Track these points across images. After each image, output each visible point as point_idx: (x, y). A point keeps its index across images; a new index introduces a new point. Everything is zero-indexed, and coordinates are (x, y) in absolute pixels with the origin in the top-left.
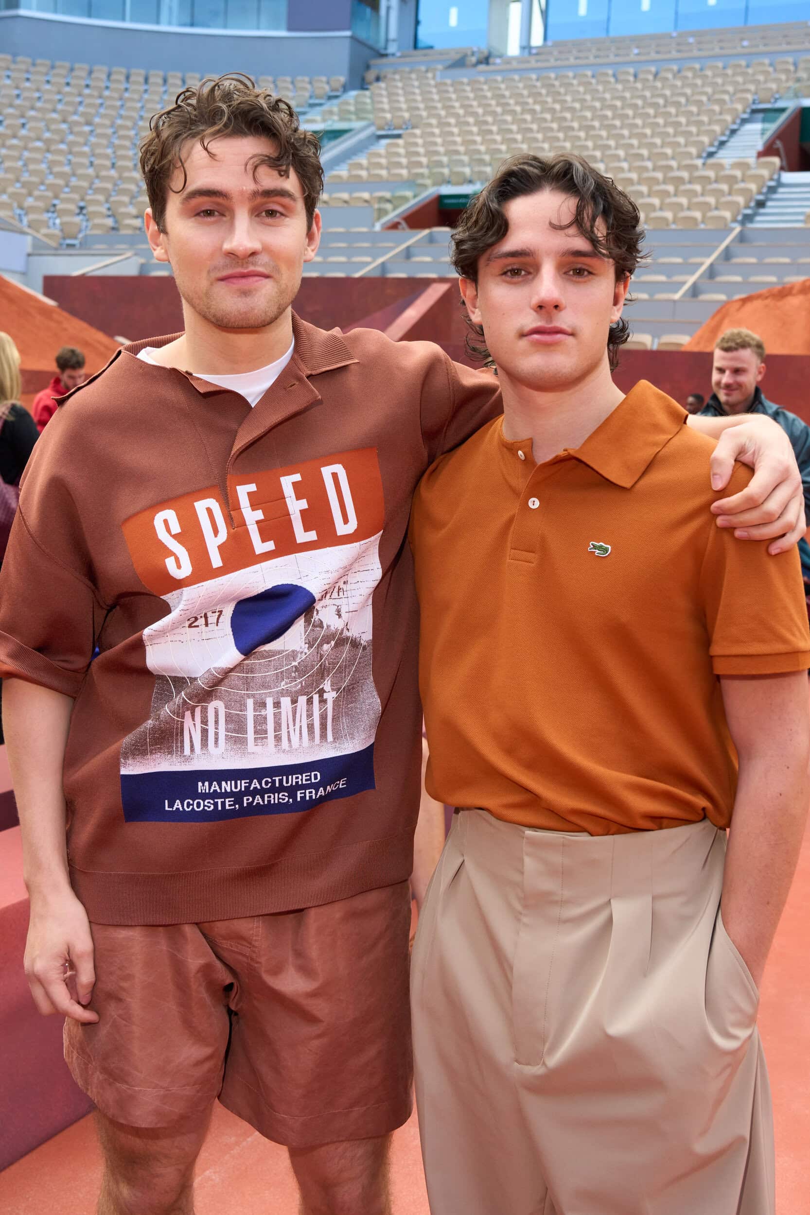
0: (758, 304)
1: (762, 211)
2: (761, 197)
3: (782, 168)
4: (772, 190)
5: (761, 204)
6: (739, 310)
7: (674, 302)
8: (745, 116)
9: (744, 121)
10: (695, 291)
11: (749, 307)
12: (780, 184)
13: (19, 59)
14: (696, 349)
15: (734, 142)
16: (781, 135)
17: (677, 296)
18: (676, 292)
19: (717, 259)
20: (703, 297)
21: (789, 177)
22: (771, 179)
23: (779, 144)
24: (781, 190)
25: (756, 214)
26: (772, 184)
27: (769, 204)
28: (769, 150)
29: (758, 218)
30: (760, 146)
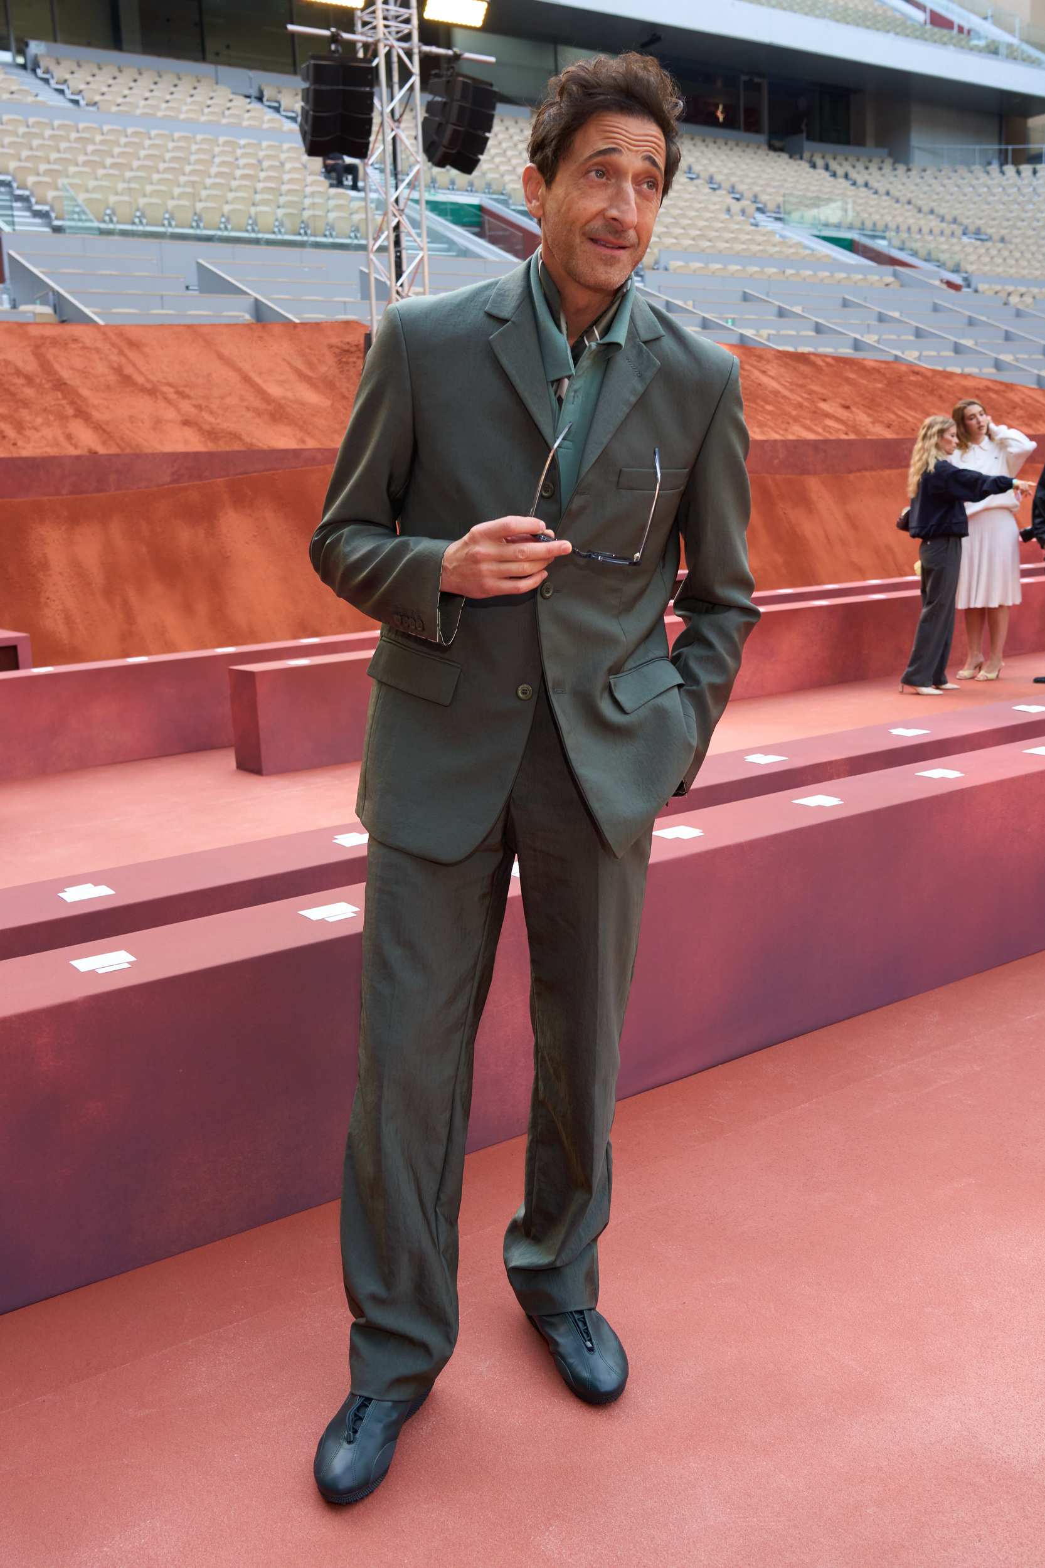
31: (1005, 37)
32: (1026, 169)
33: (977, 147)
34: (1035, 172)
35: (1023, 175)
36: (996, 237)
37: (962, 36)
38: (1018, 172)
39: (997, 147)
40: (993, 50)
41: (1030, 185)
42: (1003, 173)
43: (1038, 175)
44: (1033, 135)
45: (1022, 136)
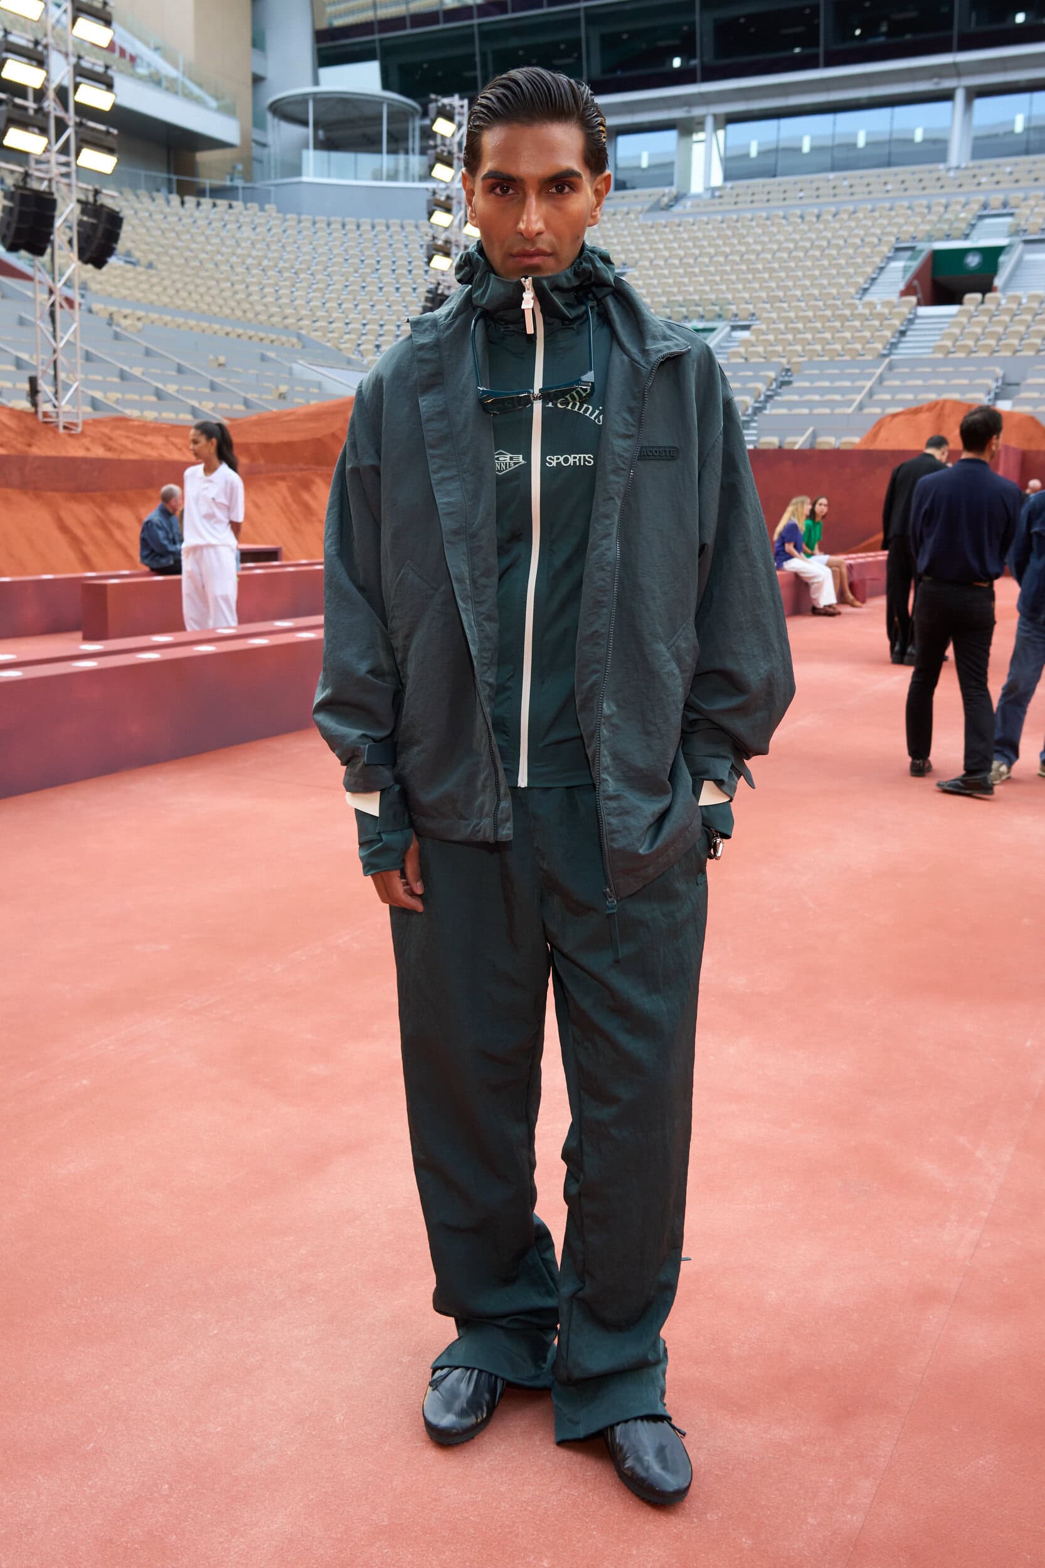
0: (901, 417)
1: (904, 339)
2: (903, 328)
3: (919, 304)
4: (911, 321)
5: (903, 333)
6: (890, 421)
7: (848, 415)
8: (890, 255)
9: (890, 259)
10: (861, 407)
11: (897, 420)
12: (916, 317)
13: (303, 217)
14: (863, 447)
15: (883, 278)
16: (918, 275)
17: (850, 411)
18: (849, 406)
19: (874, 383)
20: (866, 411)
21: (924, 311)
22: (910, 313)
23: (916, 283)
24: (917, 321)
25: (899, 342)
26: (911, 316)
27: (909, 333)
28: (908, 291)
29: (901, 345)
30: (902, 286)
31: (168, 70)
32: (190, 200)
33: (143, 172)
34: (198, 204)
35: (186, 206)
36: (144, 261)
37: (123, 61)
38: (183, 203)
39: (165, 175)
40: (156, 80)
41: (192, 216)
42: (168, 202)
43: (201, 208)
44: (201, 169)
45: (191, 168)
